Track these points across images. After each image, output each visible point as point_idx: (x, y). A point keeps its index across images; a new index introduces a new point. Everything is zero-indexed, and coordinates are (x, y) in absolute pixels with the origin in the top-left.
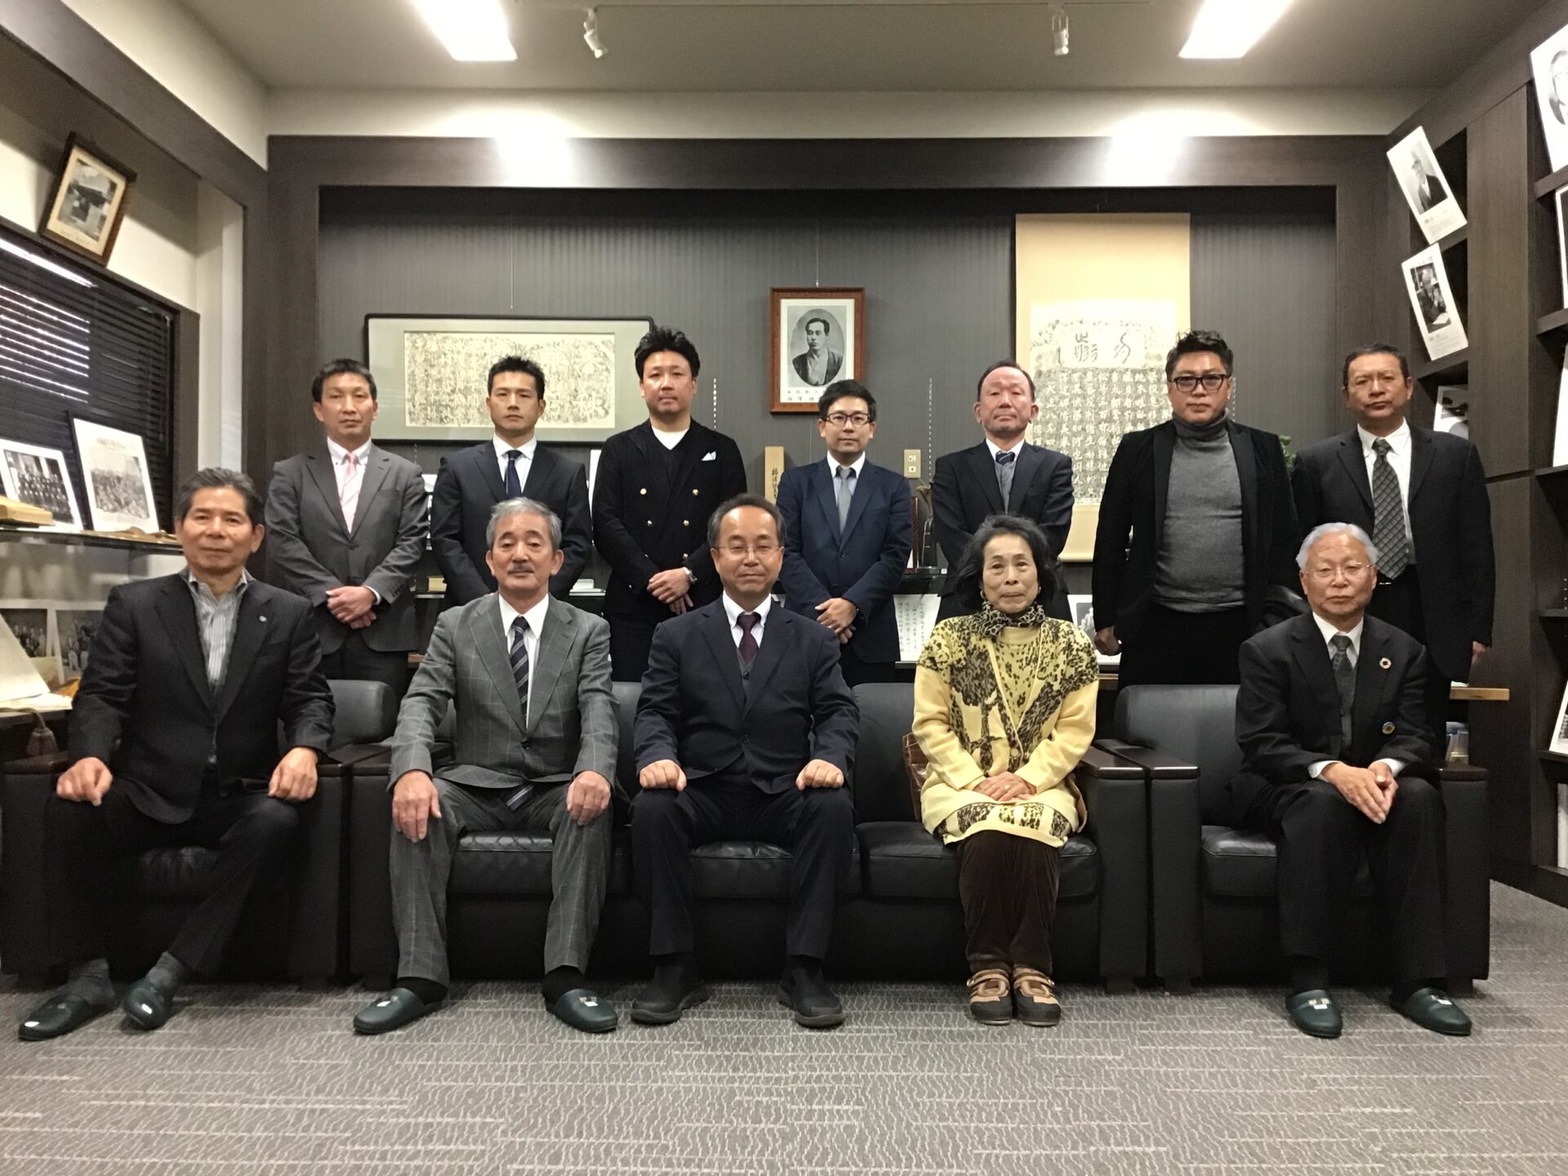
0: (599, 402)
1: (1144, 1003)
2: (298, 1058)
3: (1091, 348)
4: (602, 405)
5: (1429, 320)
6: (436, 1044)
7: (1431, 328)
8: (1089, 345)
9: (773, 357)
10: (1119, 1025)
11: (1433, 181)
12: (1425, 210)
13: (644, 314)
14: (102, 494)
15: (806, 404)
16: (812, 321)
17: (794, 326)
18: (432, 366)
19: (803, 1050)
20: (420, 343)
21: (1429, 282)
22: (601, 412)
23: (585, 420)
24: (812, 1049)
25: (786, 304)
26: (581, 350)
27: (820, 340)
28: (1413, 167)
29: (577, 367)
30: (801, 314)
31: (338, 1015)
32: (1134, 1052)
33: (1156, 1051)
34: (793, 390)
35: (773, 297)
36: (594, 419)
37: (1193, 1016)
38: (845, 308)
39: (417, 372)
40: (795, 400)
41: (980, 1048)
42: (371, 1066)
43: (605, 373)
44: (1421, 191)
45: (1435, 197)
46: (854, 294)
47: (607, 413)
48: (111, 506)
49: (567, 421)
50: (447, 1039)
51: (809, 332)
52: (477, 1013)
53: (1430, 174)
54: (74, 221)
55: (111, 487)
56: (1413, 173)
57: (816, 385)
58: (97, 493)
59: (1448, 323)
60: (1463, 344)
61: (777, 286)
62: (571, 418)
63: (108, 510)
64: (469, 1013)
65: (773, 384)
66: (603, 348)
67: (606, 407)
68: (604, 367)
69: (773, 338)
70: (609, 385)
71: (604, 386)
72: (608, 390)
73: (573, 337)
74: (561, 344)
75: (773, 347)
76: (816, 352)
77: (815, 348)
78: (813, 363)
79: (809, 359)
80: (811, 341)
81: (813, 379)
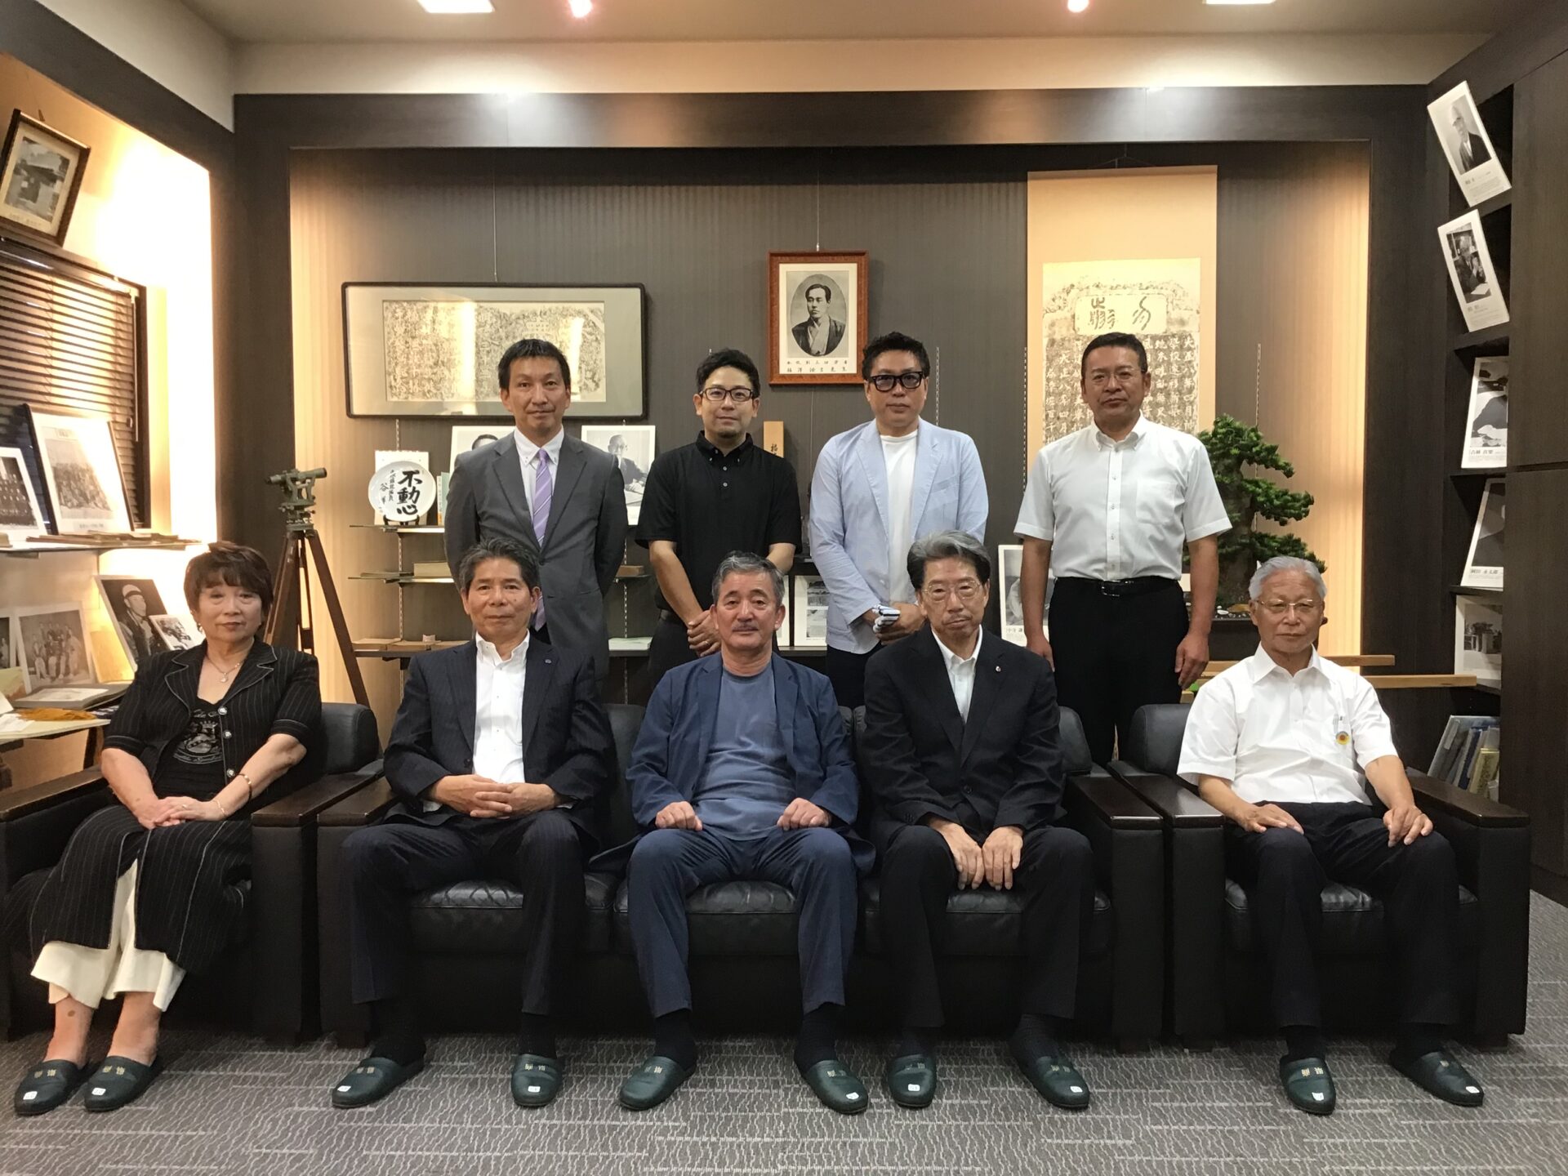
0: (589, 375)
1: (1157, 1063)
2: (260, 1147)
3: (1108, 314)
4: (592, 378)
5: (1467, 290)
6: (407, 1126)
7: (1469, 299)
8: (1106, 310)
9: (771, 326)
10: (1130, 1095)
11: (1475, 140)
12: (1467, 170)
13: (634, 281)
14: (64, 489)
15: (807, 375)
16: (812, 288)
17: (794, 291)
18: (413, 338)
19: (794, 1135)
20: (399, 314)
21: (1468, 249)
22: (592, 385)
24: (804, 1134)
25: (786, 270)
26: (569, 319)
27: (821, 308)
28: (1455, 124)
30: (801, 280)
31: (308, 1084)
32: (1146, 1135)
33: (1169, 1132)
34: (793, 360)
35: (771, 261)
36: (584, 392)
37: (1209, 1081)
38: (846, 273)
39: (397, 343)
40: (795, 371)
41: (981, 1128)
42: (335, 1159)
43: (594, 344)
44: (1462, 150)
45: (1478, 157)
46: (856, 258)
47: (597, 385)
48: (75, 502)
50: (418, 1120)
51: (809, 299)
52: (453, 1081)
53: (1474, 133)
54: (24, 204)
55: (75, 482)
56: (1455, 129)
57: (818, 354)
58: (59, 490)
59: (1488, 294)
60: (1505, 318)
61: (776, 250)
63: (73, 506)
64: (444, 1079)
65: (771, 354)
66: (592, 317)
67: (596, 379)
68: (593, 337)
69: (772, 305)
70: (599, 357)
71: (594, 357)
72: (598, 362)
73: (560, 305)
74: (548, 313)
75: (772, 315)
76: (816, 320)
77: (816, 316)
78: (814, 332)
79: (810, 328)
80: (811, 309)
81: (815, 349)
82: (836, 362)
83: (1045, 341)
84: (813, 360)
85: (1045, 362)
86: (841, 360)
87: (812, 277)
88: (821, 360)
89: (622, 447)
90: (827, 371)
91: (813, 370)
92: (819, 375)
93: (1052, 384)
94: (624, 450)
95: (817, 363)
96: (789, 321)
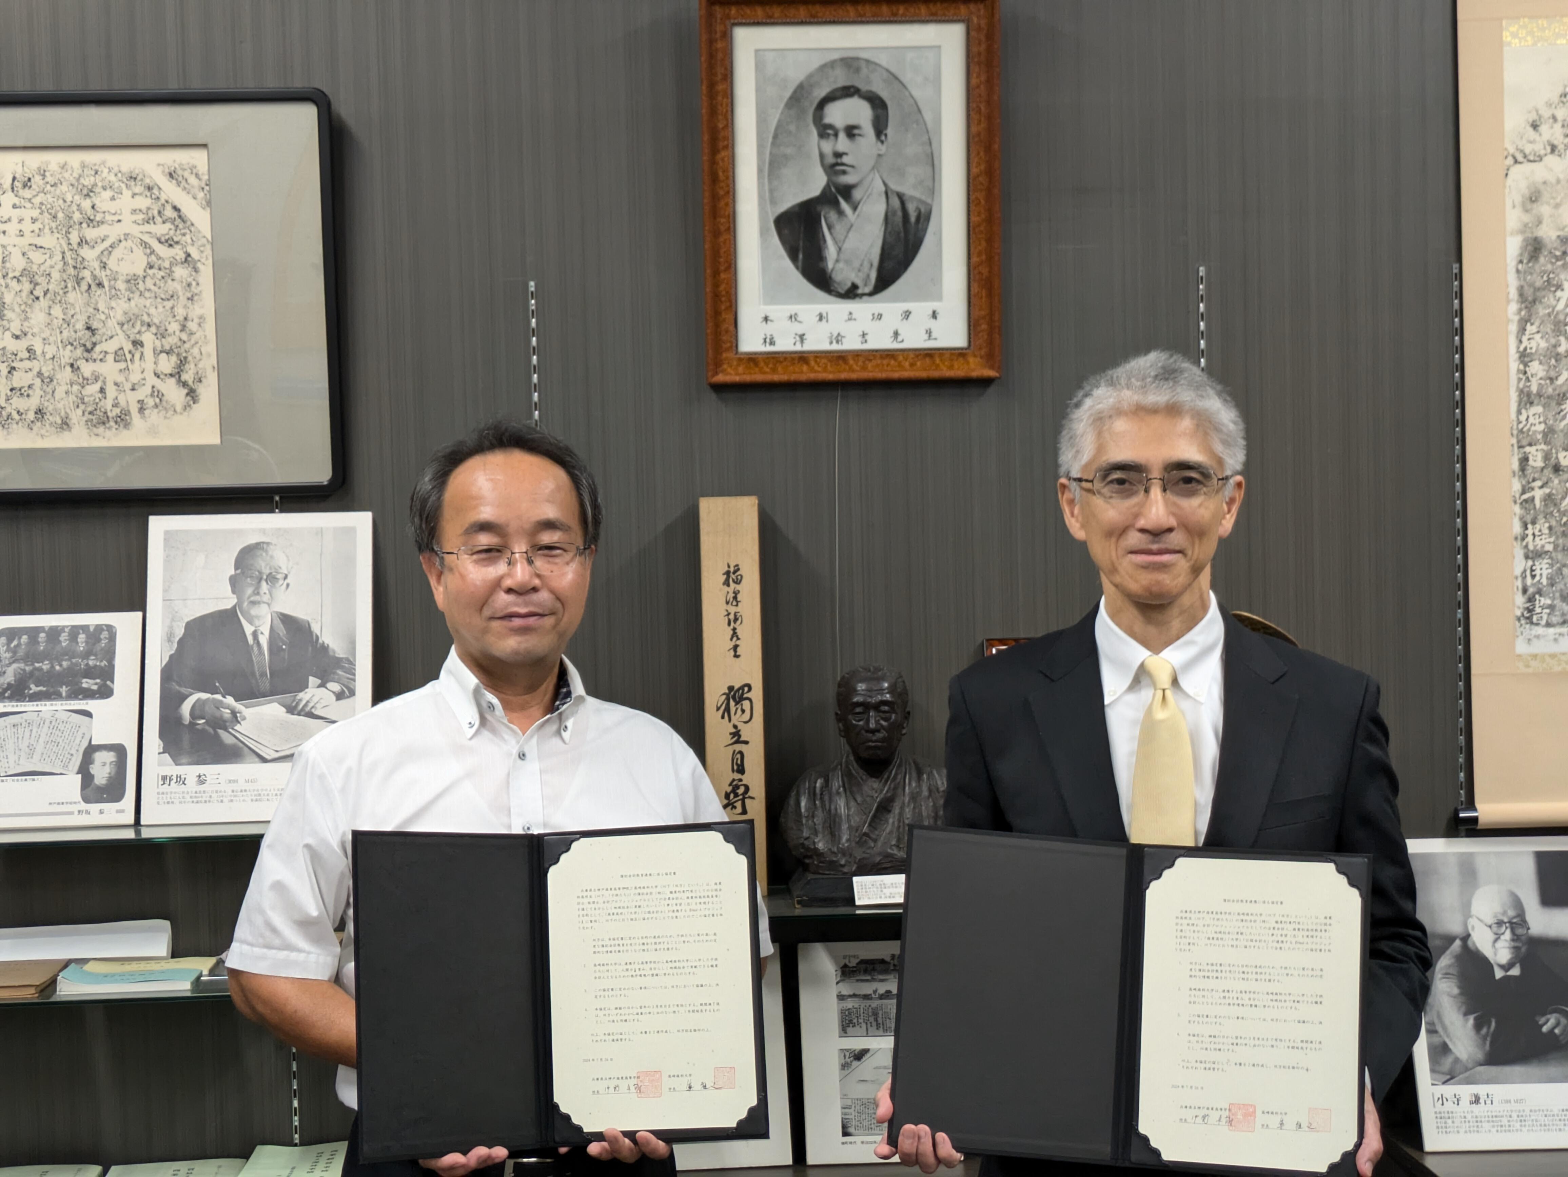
0: (167, 364)
4: (177, 374)
9: (715, 213)
13: (298, 83)
15: (818, 355)
16: (830, 97)
17: (778, 112)
22: (175, 394)
23: (123, 420)
25: (752, 46)
26: (103, 200)
27: (860, 157)
29: (89, 254)
30: (796, 75)
34: (779, 312)
36: (154, 416)
38: (934, 54)
40: (785, 344)
43: (181, 272)
46: (961, 9)
47: (192, 394)
49: (65, 425)
51: (825, 131)
57: (851, 293)
62: (76, 416)
65: (716, 296)
66: (171, 191)
67: (187, 377)
68: (178, 253)
69: (714, 150)
70: (196, 311)
71: (180, 312)
72: (192, 326)
73: (75, 159)
74: (37, 180)
75: (714, 179)
76: (846, 191)
77: (847, 179)
78: (839, 228)
79: (828, 215)
80: (830, 160)
81: (843, 274)
82: (907, 314)
83: (1514, 246)
84: (837, 309)
85: (1513, 307)
86: (921, 309)
87: (832, 64)
88: (862, 308)
89: (272, 579)
90: (881, 341)
91: (839, 339)
92: (857, 354)
93: (1535, 367)
94: (280, 590)
95: (850, 317)
96: (768, 194)
